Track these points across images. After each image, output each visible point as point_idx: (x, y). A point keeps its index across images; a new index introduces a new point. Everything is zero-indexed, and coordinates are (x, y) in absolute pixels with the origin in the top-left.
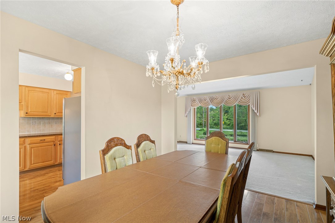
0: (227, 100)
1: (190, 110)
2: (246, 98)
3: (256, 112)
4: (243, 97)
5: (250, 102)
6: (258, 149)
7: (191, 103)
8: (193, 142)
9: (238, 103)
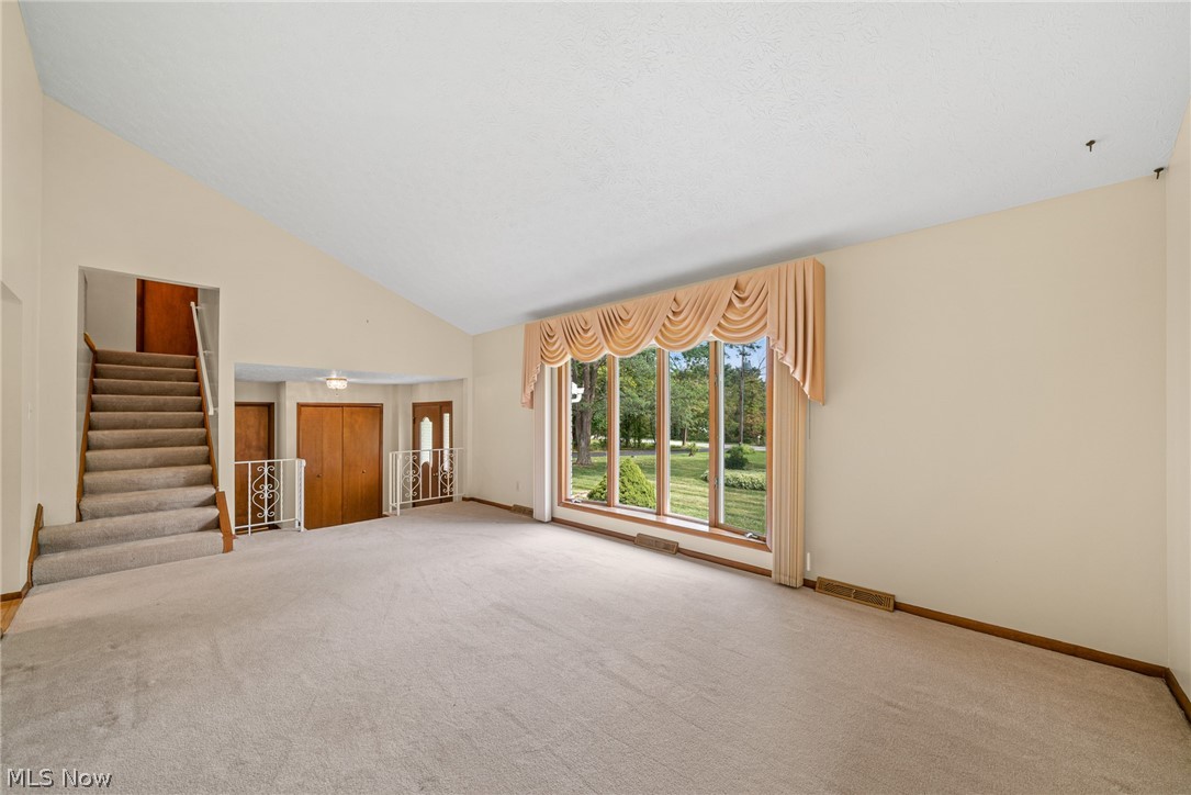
0: (667, 323)
1: (541, 375)
2: (748, 303)
3: (798, 375)
4: (735, 301)
5: (766, 324)
6: (814, 578)
7: (540, 344)
8: (557, 516)
9: (714, 332)
